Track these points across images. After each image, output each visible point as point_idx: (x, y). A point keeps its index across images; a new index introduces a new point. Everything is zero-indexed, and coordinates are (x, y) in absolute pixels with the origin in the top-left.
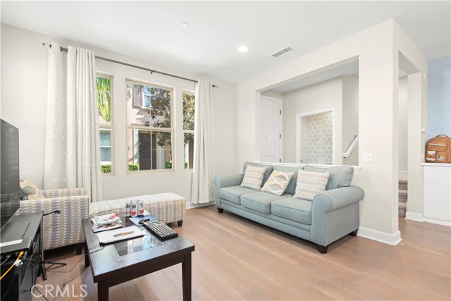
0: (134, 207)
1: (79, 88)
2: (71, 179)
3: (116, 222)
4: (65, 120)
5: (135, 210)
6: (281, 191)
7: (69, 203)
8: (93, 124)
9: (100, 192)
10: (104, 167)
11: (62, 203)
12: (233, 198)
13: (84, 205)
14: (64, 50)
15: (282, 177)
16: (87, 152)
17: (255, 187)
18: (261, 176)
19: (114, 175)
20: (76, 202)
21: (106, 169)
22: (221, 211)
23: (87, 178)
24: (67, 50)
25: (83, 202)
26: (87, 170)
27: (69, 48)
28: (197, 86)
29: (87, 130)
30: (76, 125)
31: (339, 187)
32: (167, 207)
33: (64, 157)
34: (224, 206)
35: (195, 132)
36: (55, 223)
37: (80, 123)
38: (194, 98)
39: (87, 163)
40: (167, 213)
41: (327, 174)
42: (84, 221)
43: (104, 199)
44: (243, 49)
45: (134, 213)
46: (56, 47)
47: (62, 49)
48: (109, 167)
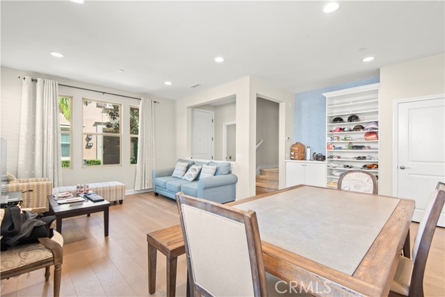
0: (82, 187)
1: (46, 108)
2: (38, 171)
3: (70, 196)
4: (34, 130)
5: (83, 189)
6: (192, 179)
7: (38, 186)
8: (56, 132)
9: (61, 181)
10: (63, 162)
11: (33, 186)
12: (162, 185)
13: (49, 188)
14: (34, 81)
15: (195, 169)
16: (51, 152)
17: (180, 176)
18: (184, 169)
19: (72, 168)
20: (43, 185)
21: (66, 164)
22: (157, 194)
23: (51, 171)
24: (36, 81)
25: (48, 185)
26: (50, 165)
27: (39, 79)
28: (141, 102)
29: (51, 137)
30: (43, 133)
31: (221, 174)
32: (110, 190)
33: (33, 156)
34: (158, 191)
35: (139, 136)
36: (28, 199)
37: (45, 132)
38: (138, 110)
39: (50, 160)
40: (110, 194)
41: (215, 167)
42: (48, 197)
43: (64, 186)
44: (168, 83)
45: (82, 192)
46: (28, 79)
47: (33, 80)
48: (67, 162)
